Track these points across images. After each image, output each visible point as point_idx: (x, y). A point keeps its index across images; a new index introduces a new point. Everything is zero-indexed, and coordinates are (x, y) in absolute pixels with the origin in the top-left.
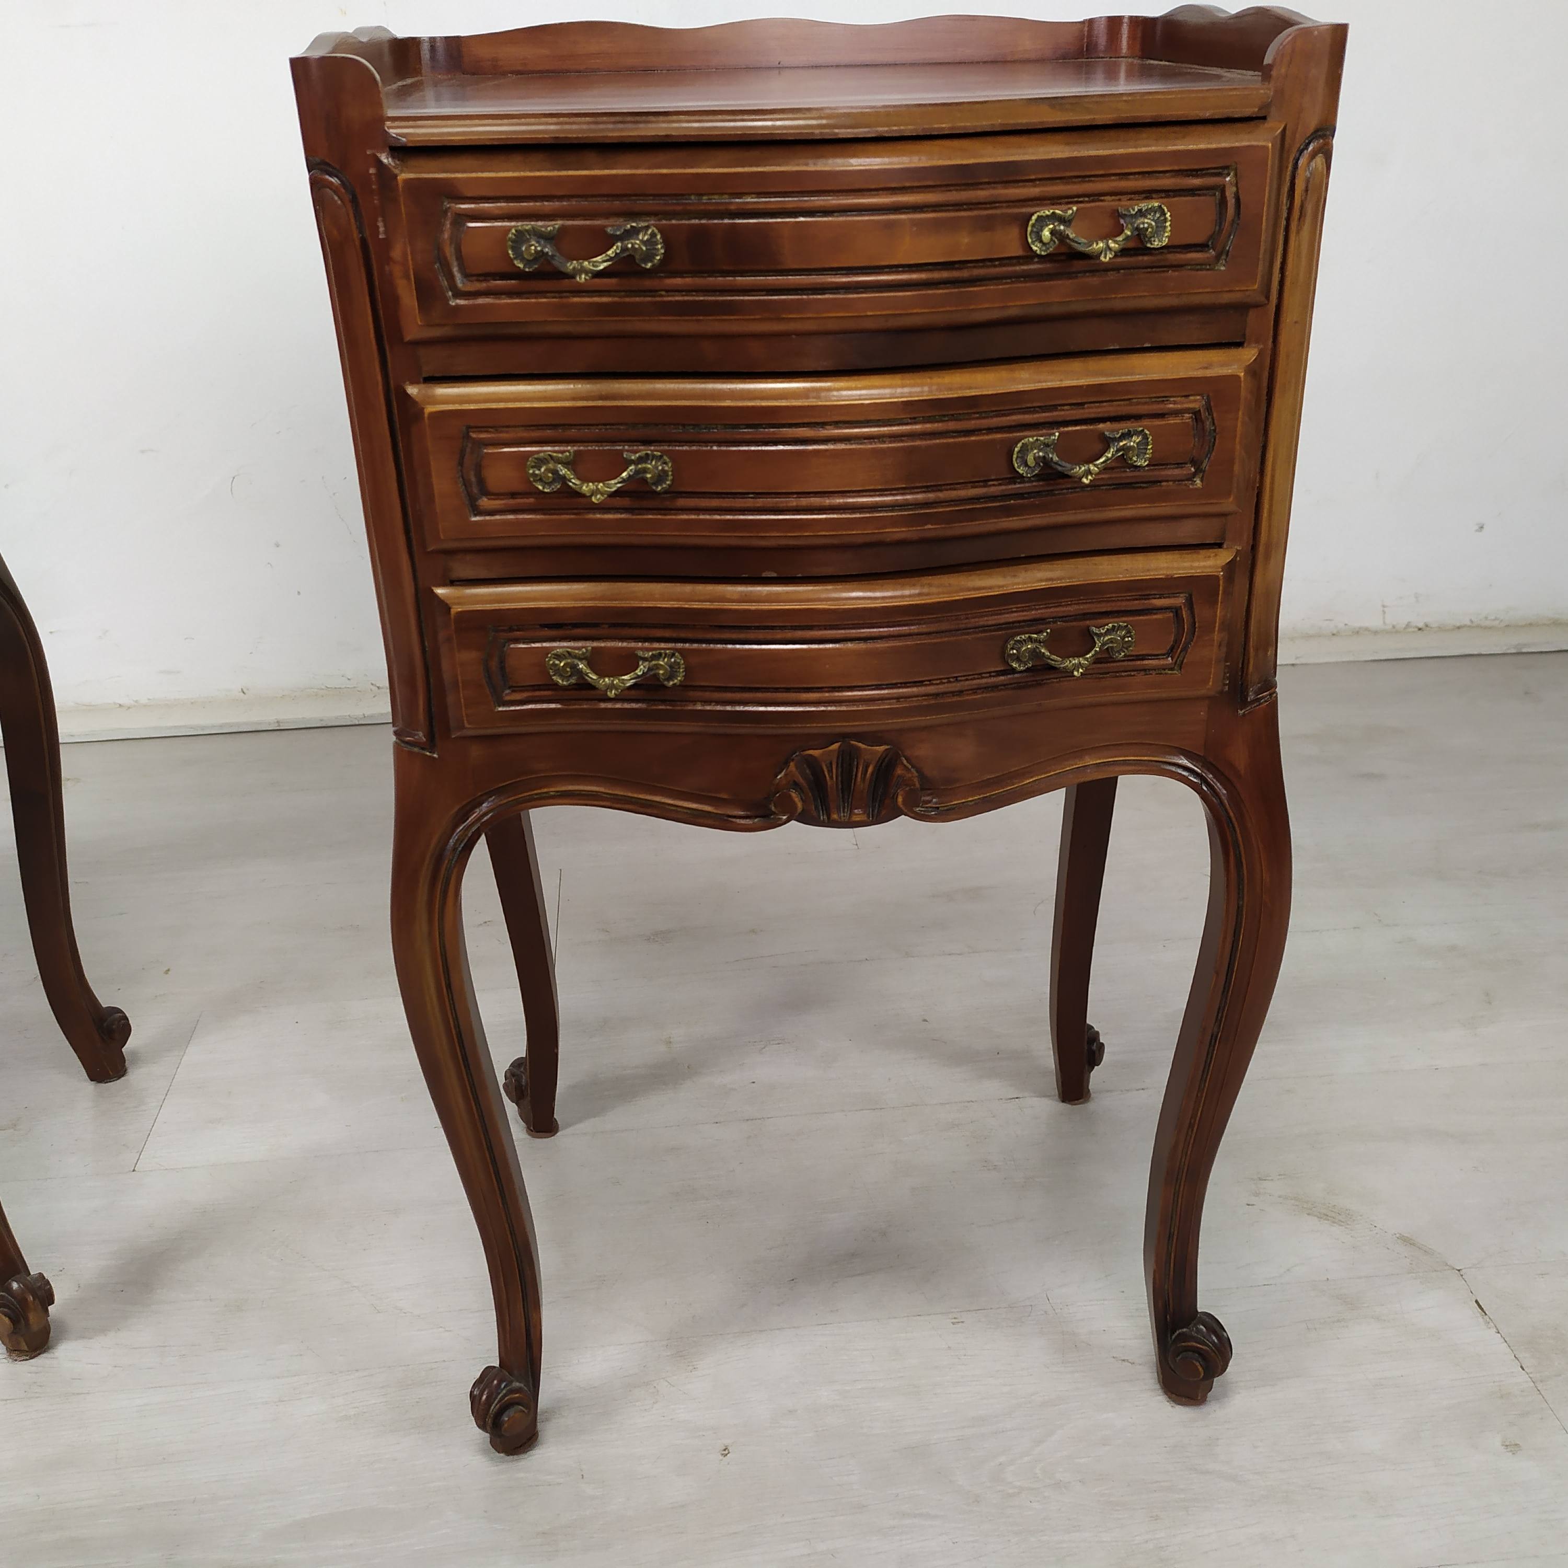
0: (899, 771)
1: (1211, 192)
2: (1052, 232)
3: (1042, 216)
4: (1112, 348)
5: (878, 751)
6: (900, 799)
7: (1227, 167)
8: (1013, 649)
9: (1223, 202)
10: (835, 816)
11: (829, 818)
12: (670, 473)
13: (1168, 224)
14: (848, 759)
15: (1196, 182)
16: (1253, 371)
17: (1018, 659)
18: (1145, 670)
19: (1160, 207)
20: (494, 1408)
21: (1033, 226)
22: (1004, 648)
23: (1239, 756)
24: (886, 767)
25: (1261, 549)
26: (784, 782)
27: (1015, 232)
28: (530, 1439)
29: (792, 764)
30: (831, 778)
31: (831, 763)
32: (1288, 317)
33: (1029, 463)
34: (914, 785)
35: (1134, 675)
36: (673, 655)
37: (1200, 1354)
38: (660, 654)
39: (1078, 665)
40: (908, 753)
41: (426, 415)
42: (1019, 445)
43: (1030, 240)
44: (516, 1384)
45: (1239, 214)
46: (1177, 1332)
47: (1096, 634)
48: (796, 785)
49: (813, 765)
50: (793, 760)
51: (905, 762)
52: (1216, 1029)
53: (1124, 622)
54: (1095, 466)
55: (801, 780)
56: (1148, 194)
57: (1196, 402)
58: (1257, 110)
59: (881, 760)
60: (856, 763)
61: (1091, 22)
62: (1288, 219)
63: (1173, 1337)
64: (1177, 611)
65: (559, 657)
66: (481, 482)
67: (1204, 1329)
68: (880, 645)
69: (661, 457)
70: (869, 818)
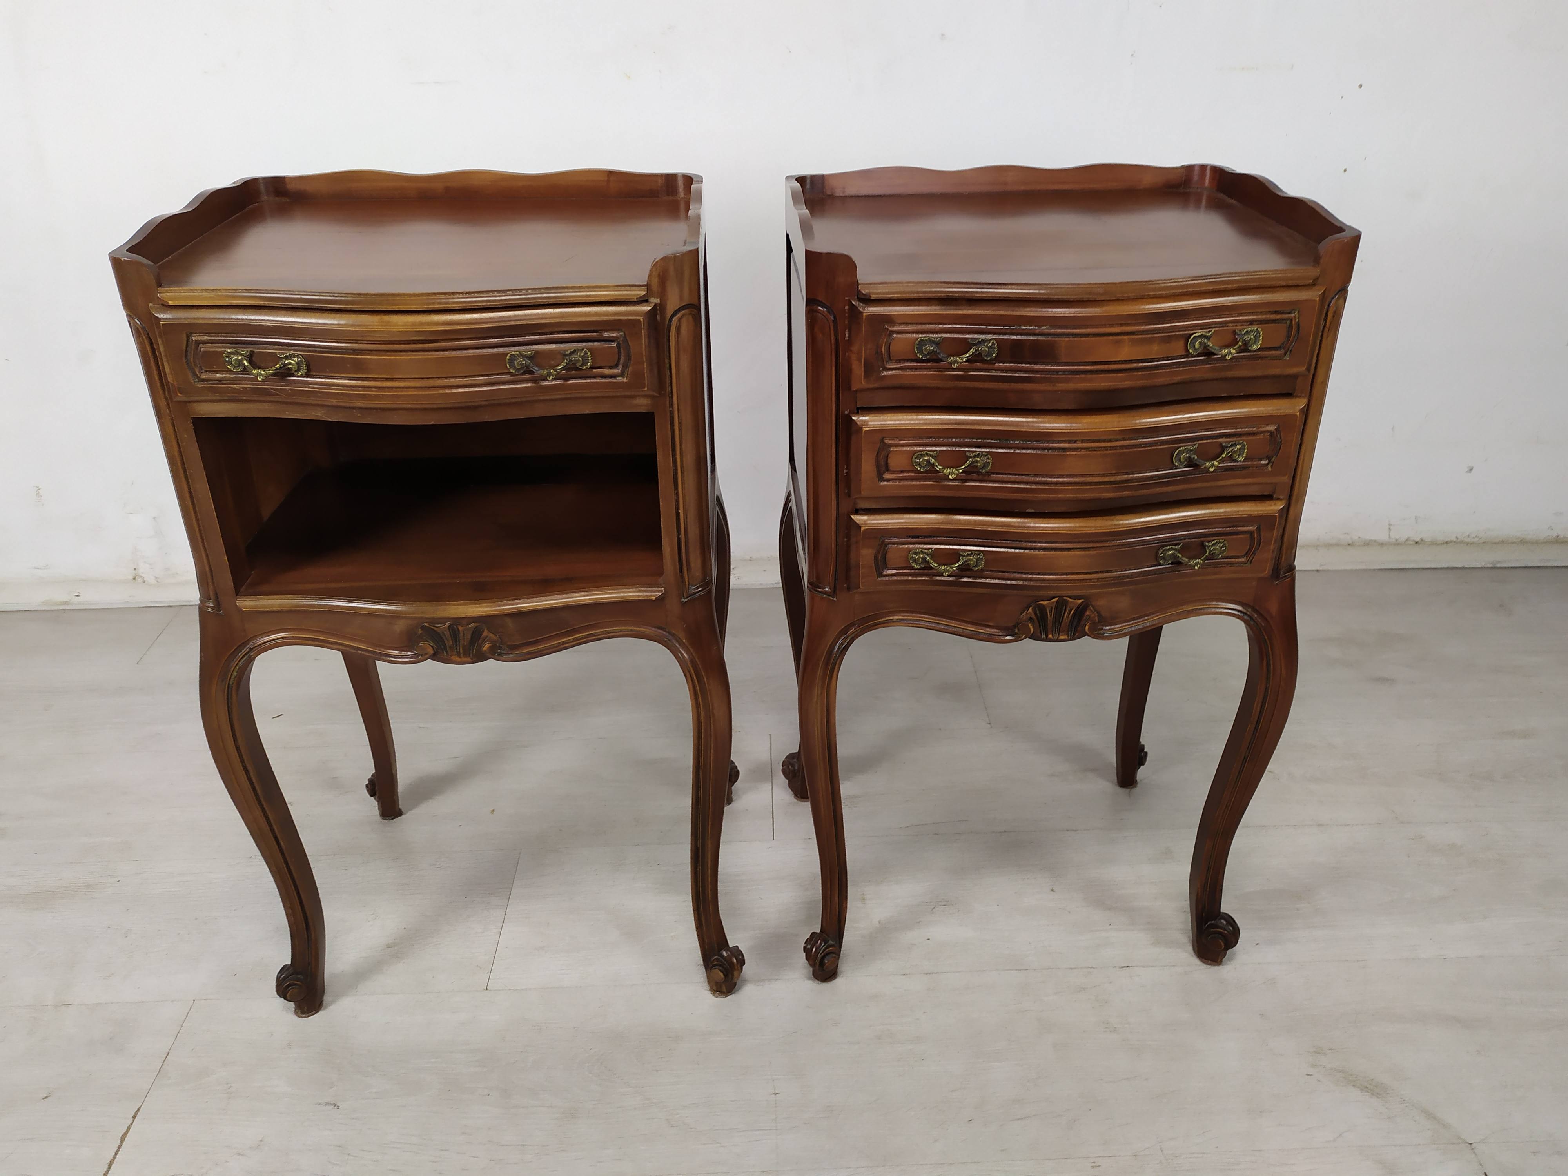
0: (1088, 613)
1: (1284, 322)
2: (1200, 343)
3: (1196, 336)
4: (1223, 395)
5: (1078, 603)
6: (1087, 628)
7: (1294, 309)
8: (1161, 554)
9: (1290, 326)
10: (1050, 636)
11: (1047, 636)
12: (991, 464)
13: (1261, 338)
14: (1061, 605)
15: (1279, 317)
16: (1302, 411)
17: (1164, 558)
18: (1231, 564)
19: (1257, 329)
20: (819, 956)
21: (1191, 340)
22: (1157, 553)
23: (1273, 607)
24: (1080, 612)
25: (1294, 497)
26: (1025, 618)
27: (1181, 343)
28: (834, 974)
29: (1030, 608)
30: (1051, 615)
31: (1052, 608)
32: (1319, 379)
33: (1182, 460)
34: (1095, 620)
35: (1224, 567)
36: (979, 554)
37: (1222, 935)
38: (972, 553)
39: (1197, 563)
40: (1094, 603)
41: (863, 432)
42: (1177, 451)
43: (1189, 348)
44: (831, 942)
45: (1299, 331)
46: (1208, 923)
47: (1207, 546)
48: (1031, 619)
49: (1042, 609)
50: (1031, 606)
51: (1092, 608)
52: (1247, 754)
53: (1222, 539)
54: (1217, 461)
55: (1034, 617)
56: (1251, 322)
57: (1272, 428)
58: (1312, 281)
59: (1079, 607)
60: (1064, 608)
62: (1323, 332)
63: (1207, 925)
64: (1251, 533)
65: (916, 553)
66: (887, 464)
67: (1225, 922)
68: (1092, 552)
69: (986, 455)
70: (1068, 637)
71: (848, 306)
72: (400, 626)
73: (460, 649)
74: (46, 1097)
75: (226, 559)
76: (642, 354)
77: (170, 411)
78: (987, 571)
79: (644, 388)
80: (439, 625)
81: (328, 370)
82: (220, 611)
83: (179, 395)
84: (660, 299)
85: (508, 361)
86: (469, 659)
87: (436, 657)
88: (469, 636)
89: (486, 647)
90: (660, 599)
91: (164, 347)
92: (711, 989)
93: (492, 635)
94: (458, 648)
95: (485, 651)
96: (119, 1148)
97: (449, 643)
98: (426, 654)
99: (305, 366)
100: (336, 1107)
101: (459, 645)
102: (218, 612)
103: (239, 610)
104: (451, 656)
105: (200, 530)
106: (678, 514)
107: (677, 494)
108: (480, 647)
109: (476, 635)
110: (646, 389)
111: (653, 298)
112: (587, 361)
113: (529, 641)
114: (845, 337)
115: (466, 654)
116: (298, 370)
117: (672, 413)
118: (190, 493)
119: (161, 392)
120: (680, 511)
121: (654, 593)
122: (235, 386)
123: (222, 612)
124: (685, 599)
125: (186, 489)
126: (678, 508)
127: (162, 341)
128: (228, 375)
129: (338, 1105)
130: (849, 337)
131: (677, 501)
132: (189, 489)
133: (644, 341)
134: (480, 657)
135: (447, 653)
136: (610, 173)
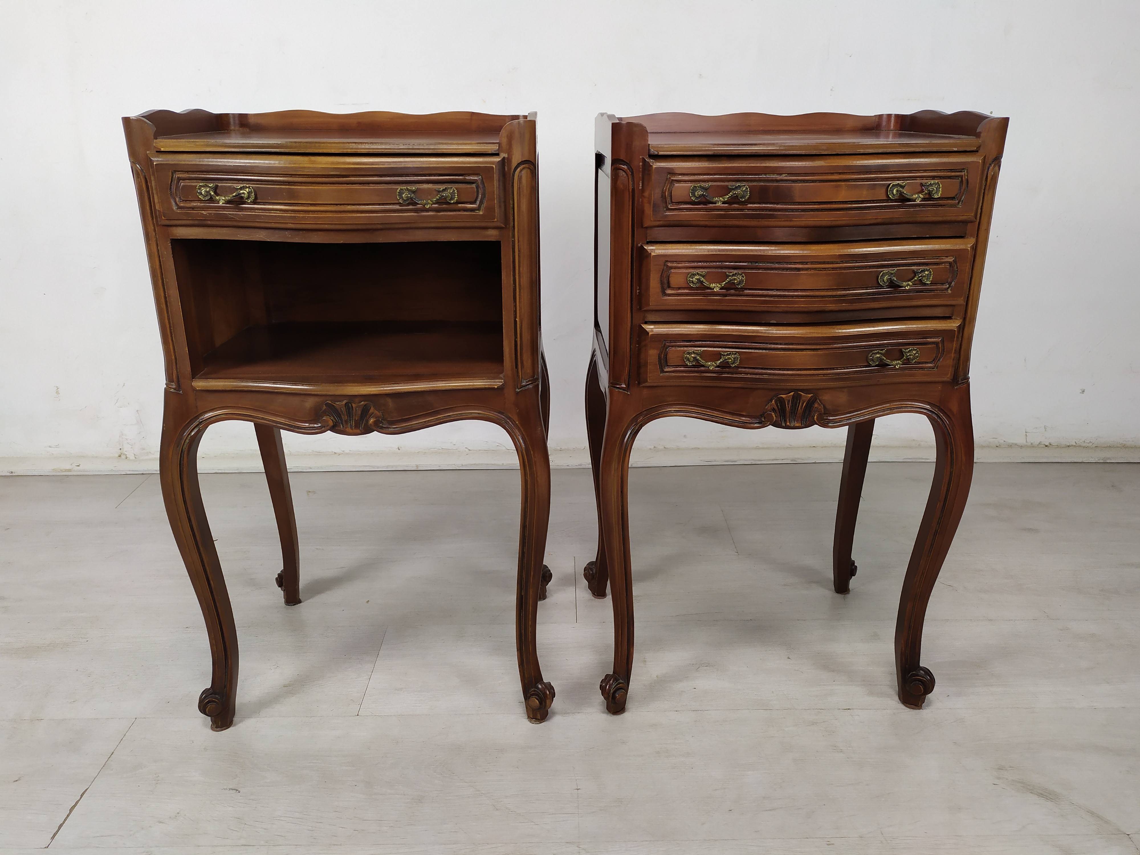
0: (816, 405)
1: (957, 178)
2: (897, 191)
3: (893, 186)
4: (914, 236)
5: (809, 397)
6: (815, 417)
7: (964, 169)
8: (871, 356)
9: (962, 181)
10: (788, 424)
11: (786, 424)
12: (744, 281)
13: (941, 189)
14: (796, 398)
15: (953, 174)
16: (972, 248)
17: (873, 360)
18: (921, 368)
19: (938, 182)
20: (612, 691)
21: (890, 189)
22: (867, 356)
23: (954, 407)
24: (810, 404)
25: (967, 319)
26: (769, 408)
27: (883, 190)
28: (622, 709)
29: (773, 400)
30: (788, 407)
31: (789, 401)
32: (983, 227)
33: (885, 281)
34: (822, 411)
35: (917, 371)
36: (736, 354)
37: (921, 683)
38: (730, 354)
40: (820, 398)
41: (652, 256)
42: (881, 273)
43: (889, 194)
44: (621, 681)
45: (967, 186)
46: (911, 673)
47: (905, 352)
48: (774, 410)
49: (781, 401)
50: (774, 399)
51: (819, 402)
52: (937, 528)
53: (916, 347)
55: (776, 408)
56: (933, 178)
57: (951, 259)
58: (976, 148)
59: (809, 400)
60: (798, 402)
61: (880, 116)
62: (984, 190)
63: (909, 675)
64: (937, 344)
65: (689, 353)
66: (669, 283)
67: (923, 673)
69: (742, 274)
70: (802, 425)
71: (642, 162)
72: (310, 403)
73: (352, 423)
74: (17, 781)
75: (187, 349)
76: (494, 193)
77: (156, 234)
78: (742, 367)
79: (495, 219)
80: (339, 403)
81: (270, 198)
82: (180, 391)
83: (163, 218)
84: (508, 154)
85: (398, 194)
86: (358, 431)
87: (335, 429)
88: (360, 412)
89: (372, 421)
90: (500, 389)
91: (156, 182)
92: (529, 717)
93: (376, 412)
94: (351, 422)
95: (371, 424)
96: (68, 816)
97: (345, 417)
98: (328, 426)
99: (254, 195)
100: (238, 792)
101: (352, 420)
102: (178, 392)
103: (194, 389)
104: (346, 428)
105: (170, 327)
106: (515, 322)
107: (515, 306)
108: (367, 421)
109: (365, 411)
110: (496, 220)
111: (503, 153)
112: (454, 197)
113: (403, 418)
114: (639, 187)
115: (357, 426)
116: (248, 198)
117: (514, 242)
118: (165, 298)
119: (150, 219)
120: (517, 320)
121: (497, 383)
122: (203, 212)
123: (181, 391)
124: (518, 389)
125: (163, 294)
126: (515, 317)
127: (155, 178)
128: (199, 204)
129: (239, 790)
130: (642, 186)
131: (515, 311)
132: (165, 294)
133: (496, 183)
134: (367, 430)
135: (343, 426)
136: (473, 113)
